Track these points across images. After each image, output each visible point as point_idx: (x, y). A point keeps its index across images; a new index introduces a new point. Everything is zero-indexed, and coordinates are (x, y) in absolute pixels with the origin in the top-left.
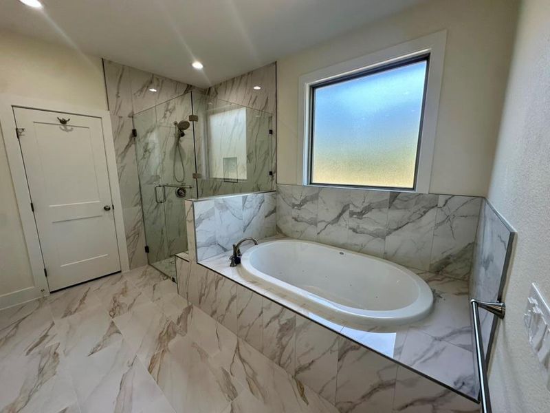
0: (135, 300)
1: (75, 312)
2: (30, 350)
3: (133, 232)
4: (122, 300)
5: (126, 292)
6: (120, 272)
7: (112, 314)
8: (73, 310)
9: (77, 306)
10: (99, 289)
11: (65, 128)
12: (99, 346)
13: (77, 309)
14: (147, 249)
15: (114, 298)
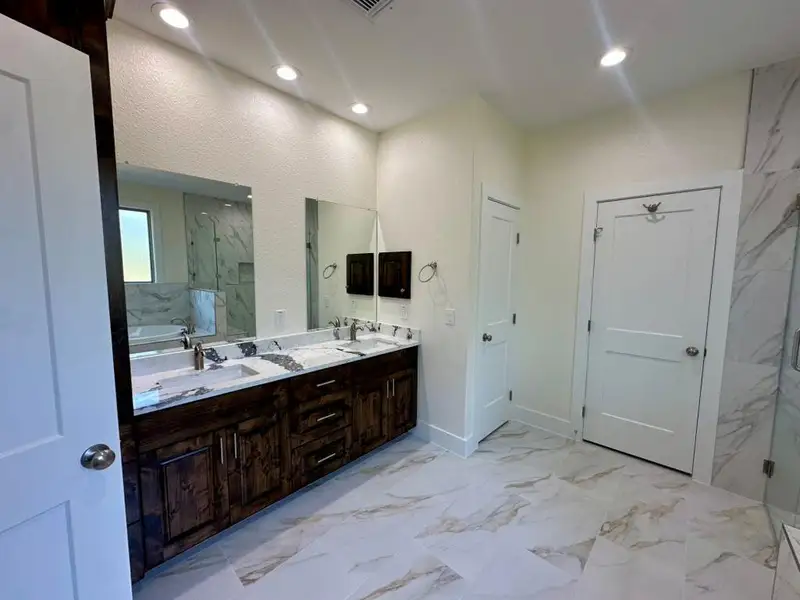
0: (660, 542)
1: (578, 482)
2: (512, 486)
3: (740, 415)
4: (642, 520)
5: (662, 514)
6: (689, 475)
7: (606, 528)
8: (578, 479)
9: (586, 478)
10: (632, 477)
11: (654, 217)
12: (548, 551)
13: (583, 481)
14: (769, 468)
15: (636, 508)
